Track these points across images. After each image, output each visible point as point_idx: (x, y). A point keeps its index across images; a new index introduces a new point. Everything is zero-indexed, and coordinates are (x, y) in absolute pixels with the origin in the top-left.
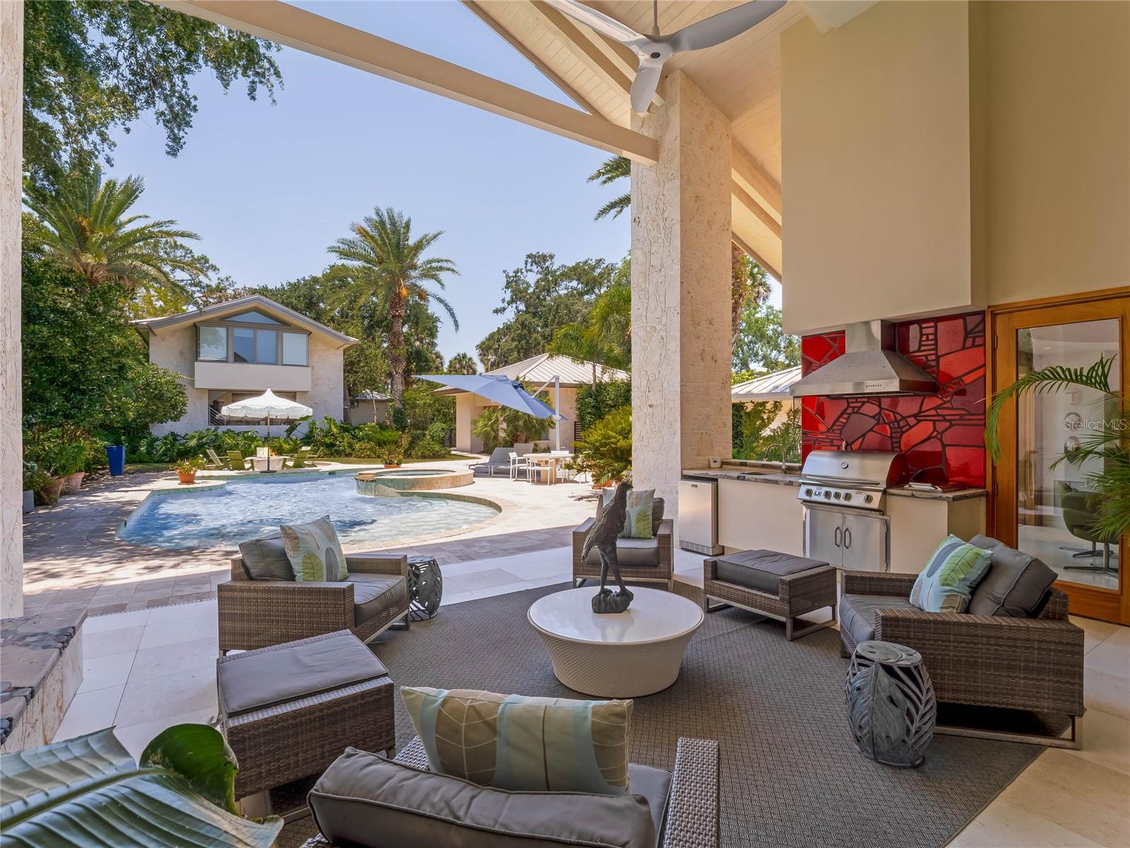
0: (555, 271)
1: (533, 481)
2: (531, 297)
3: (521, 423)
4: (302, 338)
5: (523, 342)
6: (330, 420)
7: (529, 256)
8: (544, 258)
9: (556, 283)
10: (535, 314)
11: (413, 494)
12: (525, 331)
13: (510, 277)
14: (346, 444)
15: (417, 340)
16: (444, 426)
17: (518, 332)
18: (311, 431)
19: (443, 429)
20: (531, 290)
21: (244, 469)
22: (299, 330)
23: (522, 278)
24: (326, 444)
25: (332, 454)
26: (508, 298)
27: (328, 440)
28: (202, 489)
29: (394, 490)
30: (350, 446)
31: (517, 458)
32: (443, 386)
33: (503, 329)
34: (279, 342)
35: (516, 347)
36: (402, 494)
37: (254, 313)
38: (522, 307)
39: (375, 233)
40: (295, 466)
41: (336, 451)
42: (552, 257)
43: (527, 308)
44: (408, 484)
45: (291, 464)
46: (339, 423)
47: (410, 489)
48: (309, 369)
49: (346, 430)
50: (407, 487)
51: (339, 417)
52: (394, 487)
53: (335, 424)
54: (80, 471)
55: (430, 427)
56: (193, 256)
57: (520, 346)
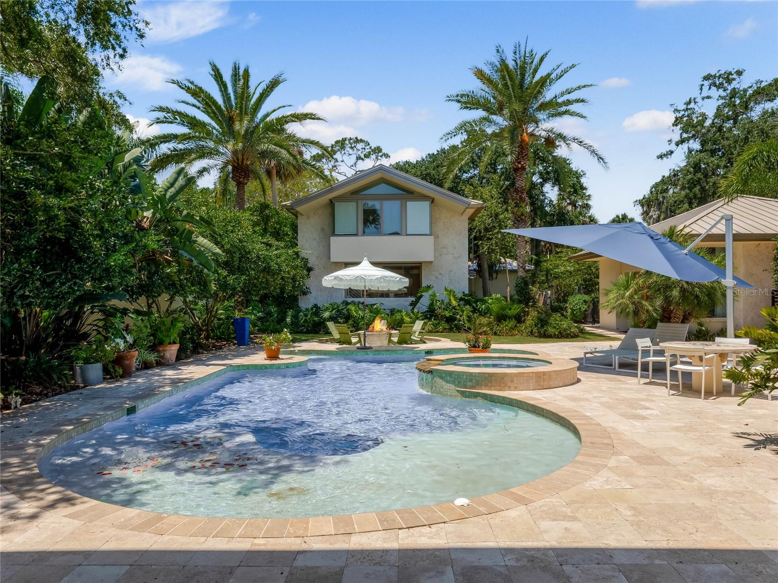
0: (745, 91)
1: (673, 387)
2: (709, 131)
3: (675, 293)
4: (426, 204)
5: (697, 189)
6: (450, 292)
7: (706, 78)
8: (728, 78)
9: (746, 107)
10: (713, 152)
11: (477, 395)
12: (699, 175)
13: (679, 111)
14: (465, 317)
15: (569, 204)
16: (587, 298)
17: (690, 177)
18: (432, 304)
19: (585, 301)
20: (708, 123)
21: (350, 343)
22: (423, 197)
23: (697, 109)
24: (446, 318)
25: (451, 330)
26: (676, 137)
27: (447, 314)
28: (287, 366)
29: (452, 387)
30: (470, 319)
31: (652, 348)
32: (581, 250)
33: (669, 177)
34: (403, 210)
35: (686, 196)
36: (463, 394)
37: (383, 186)
38: (696, 145)
39: (496, 77)
40: (400, 342)
41: (456, 325)
42: (739, 73)
43: (702, 145)
44: (471, 380)
45: (395, 339)
46: (460, 295)
47: (474, 387)
48: (432, 237)
49: (468, 303)
50: (469, 384)
51: (463, 287)
52: (454, 383)
53: (454, 296)
54: (174, 343)
55: (571, 299)
56: (371, 147)
57: (691, 195)
